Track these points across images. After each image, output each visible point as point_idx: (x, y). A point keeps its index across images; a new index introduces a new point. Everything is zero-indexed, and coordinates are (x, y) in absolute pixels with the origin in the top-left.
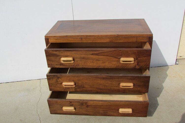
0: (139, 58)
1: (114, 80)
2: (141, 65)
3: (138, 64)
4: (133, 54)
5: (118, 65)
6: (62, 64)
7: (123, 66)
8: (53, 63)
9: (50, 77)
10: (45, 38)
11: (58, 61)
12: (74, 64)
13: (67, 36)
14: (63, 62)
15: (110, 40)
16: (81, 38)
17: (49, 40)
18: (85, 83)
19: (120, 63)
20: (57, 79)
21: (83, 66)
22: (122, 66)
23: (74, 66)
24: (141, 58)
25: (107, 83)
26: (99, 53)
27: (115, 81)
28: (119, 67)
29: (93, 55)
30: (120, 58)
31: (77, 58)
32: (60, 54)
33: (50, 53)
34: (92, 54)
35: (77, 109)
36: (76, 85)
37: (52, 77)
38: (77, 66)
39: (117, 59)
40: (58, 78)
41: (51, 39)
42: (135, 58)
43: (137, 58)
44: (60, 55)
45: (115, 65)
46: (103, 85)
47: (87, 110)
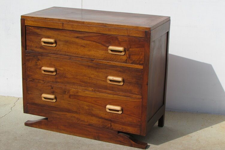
0: (130, 48)
1: (100, 70)
2: (134, 59)
3: (129, 57)
4: (124, 42)
5: (106, 56)
6: (42, 47)
7: (112, 58)
8: (32, 45)
9: (30, 57)
10: (21, 18)
11: (38, 42)
12: (56, 49)
13: (47, 18)
14: (43, 44)
15: (97, 30)
16: (63, 23)
17: (26, 22)
18: (67, 70)
19: (108, 53)
20: (37, 62)
21: (65, 52)
22: (110, 58)
23: (55, 51)
24: (133, 49)
25: (93, 74)
26: (84, 37)
27: (101, 72)
28: (107, 58)
29: (78, 39)
30: (108, 47)
31: (60, 40)
32: (42, 33)
33: (31, 30)
34: (77, 37)
35: (58, 100)
36: (57, 72)
37: (32, 57)
38: (59, 52)
39: (105, 47)
40: (38, 60)
41: (27, 20)
42: (126, 47)
43: (128, 49)
44: (41, 35)
45: (102, 55)
46: (88, 77)
47: (70, 103)
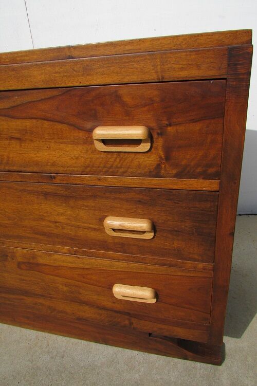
0: (170, 125)
1: (80, 203)
2: (183, 163)
3: (168, 158)
4: (145, 105)
15: (43, 76)
19: (95, 150)
22: (105, 167)
24: (181, 129)
25: (62, 214)
27: (85, 206)
28: (93, 167)
30: (91, 131)
42: (153, 125)
43: (161, 128)
45: (77, 158)
47: (23, 278)
